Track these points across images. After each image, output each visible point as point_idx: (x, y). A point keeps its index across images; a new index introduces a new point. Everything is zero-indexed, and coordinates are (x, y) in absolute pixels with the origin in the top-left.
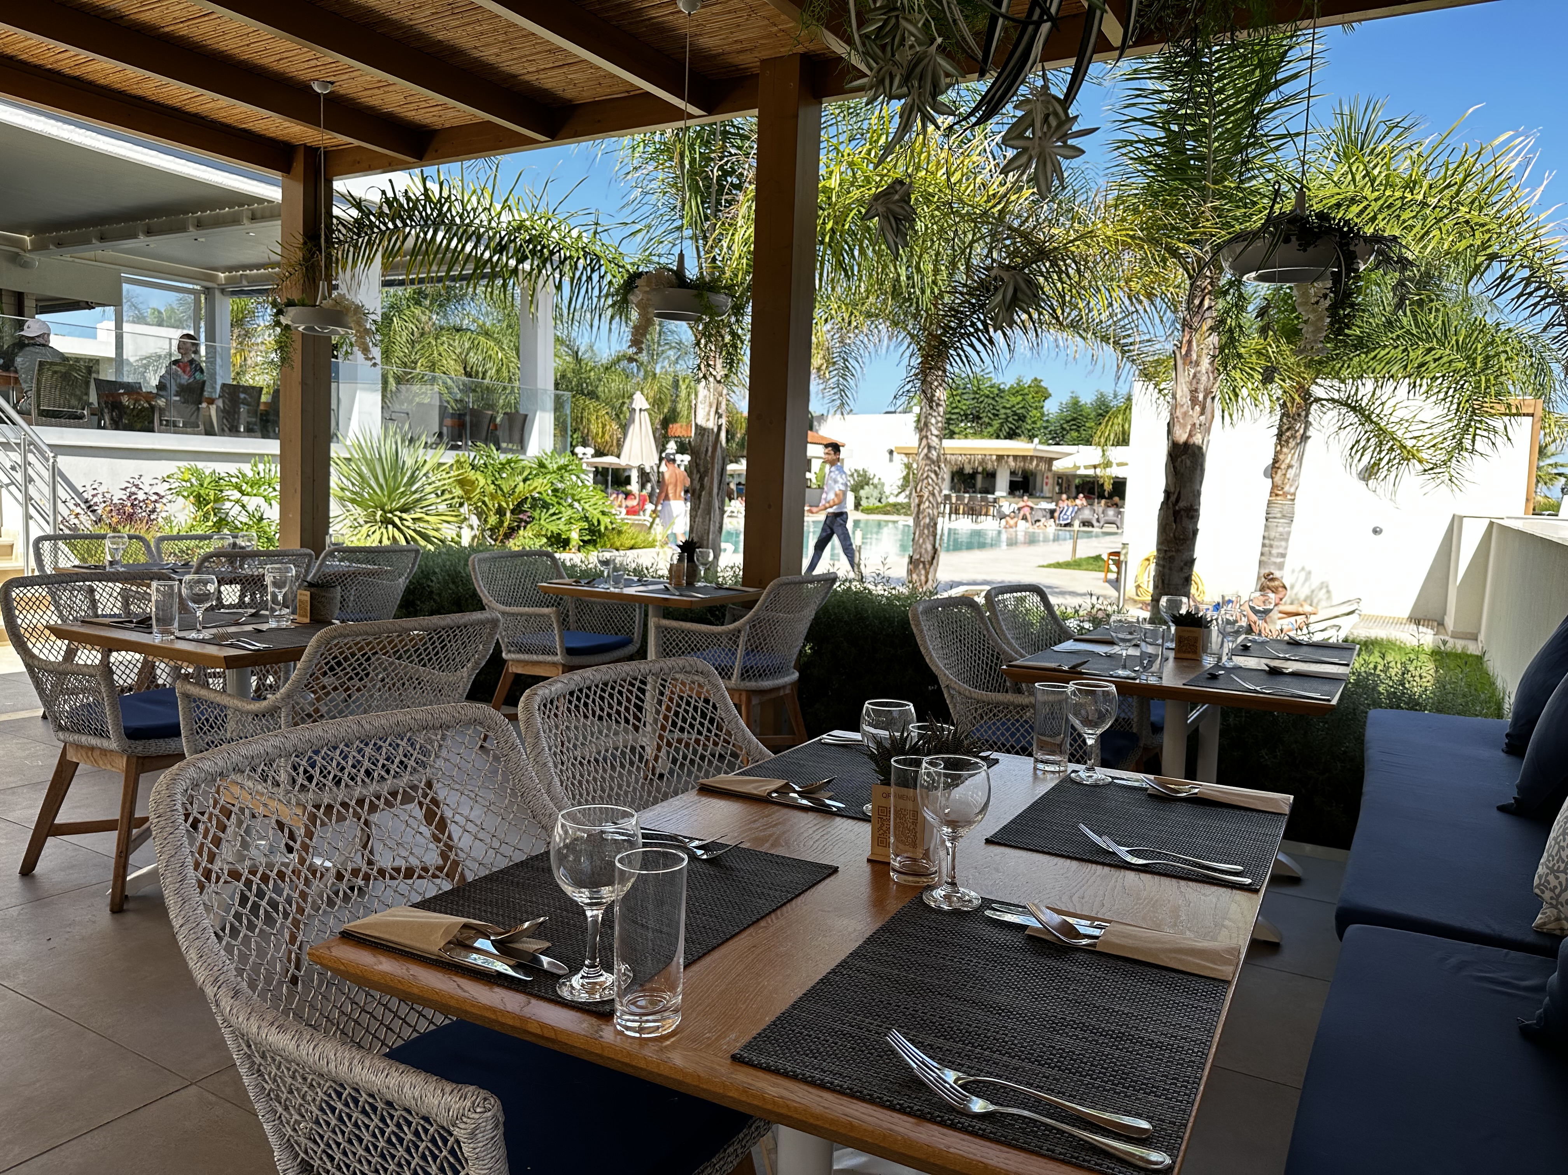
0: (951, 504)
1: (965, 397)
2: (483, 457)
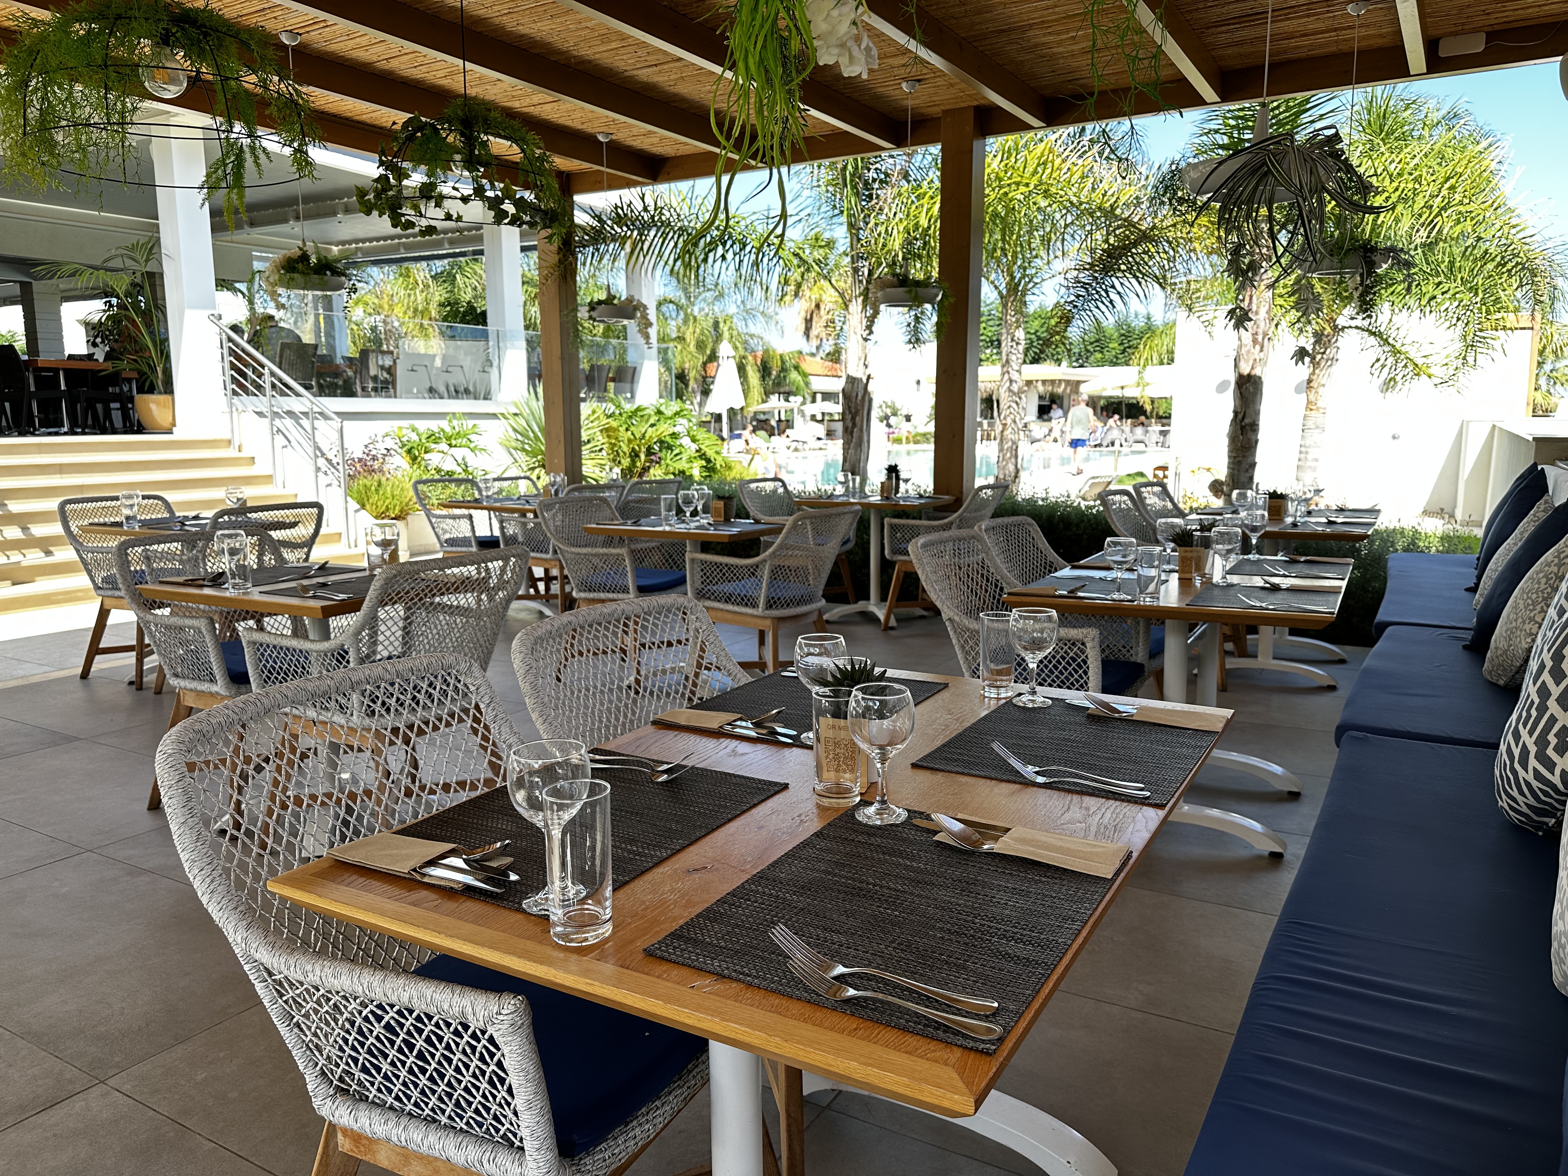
0: (983, 430)
1: (991, 323)
2: (613, 408)
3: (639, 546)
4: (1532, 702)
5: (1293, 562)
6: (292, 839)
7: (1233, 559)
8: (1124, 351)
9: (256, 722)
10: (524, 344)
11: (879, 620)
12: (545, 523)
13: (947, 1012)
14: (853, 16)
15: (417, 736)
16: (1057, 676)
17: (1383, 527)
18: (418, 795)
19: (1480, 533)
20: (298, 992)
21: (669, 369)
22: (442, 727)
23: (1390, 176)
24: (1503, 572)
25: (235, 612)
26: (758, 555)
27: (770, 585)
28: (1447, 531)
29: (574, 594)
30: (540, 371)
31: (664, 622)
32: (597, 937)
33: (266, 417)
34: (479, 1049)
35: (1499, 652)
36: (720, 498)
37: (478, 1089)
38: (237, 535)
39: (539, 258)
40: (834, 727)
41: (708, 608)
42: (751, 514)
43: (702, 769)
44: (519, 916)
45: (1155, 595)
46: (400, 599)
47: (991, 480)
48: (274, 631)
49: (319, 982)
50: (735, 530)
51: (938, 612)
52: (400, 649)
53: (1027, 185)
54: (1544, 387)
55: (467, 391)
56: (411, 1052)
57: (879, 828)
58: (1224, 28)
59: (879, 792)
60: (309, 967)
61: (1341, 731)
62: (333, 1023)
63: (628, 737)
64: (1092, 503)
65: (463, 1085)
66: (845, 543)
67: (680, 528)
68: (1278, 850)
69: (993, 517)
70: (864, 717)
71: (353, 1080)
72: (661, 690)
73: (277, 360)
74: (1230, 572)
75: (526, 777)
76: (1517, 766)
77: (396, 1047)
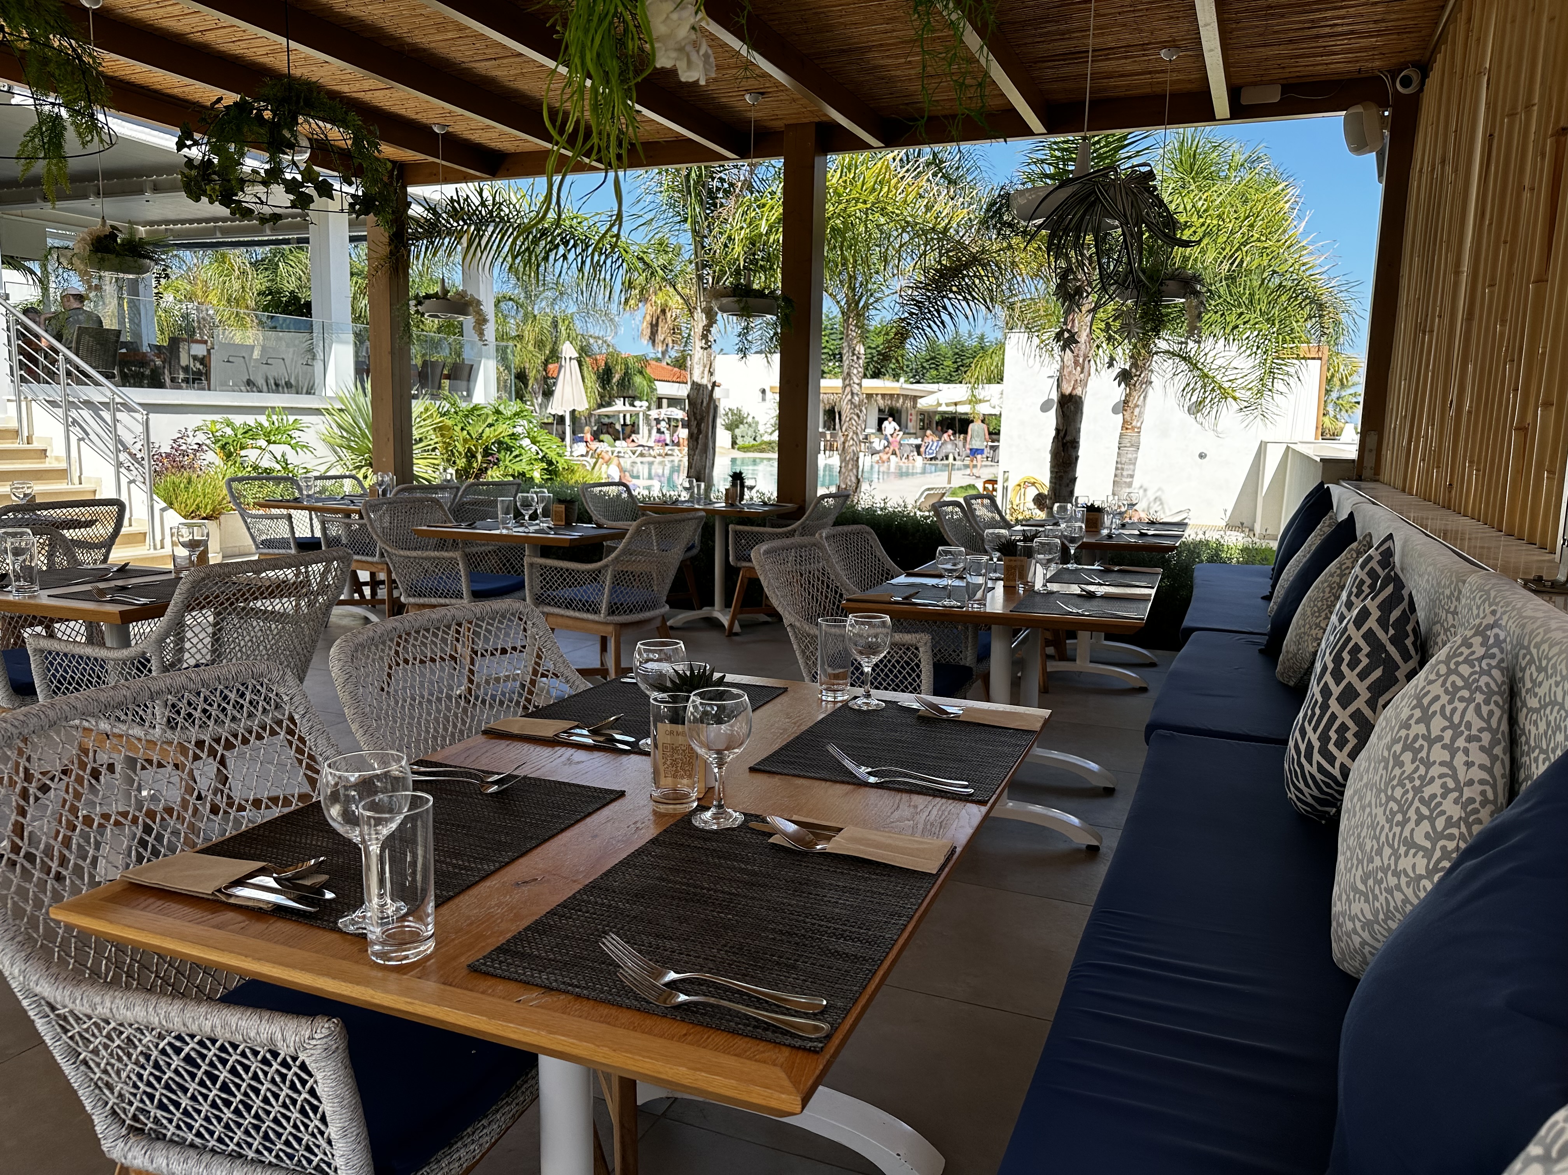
0: (826, 441)
1: (833, 337)
2: (448, 405)
3: (474, 550)
4: (1316, 701)
5: (1107, 571)
6: (80, 862)
7: (1053, 568)
8: (957, 369)
9: (39, 737)
10: (351, 337)
11: (723, 626)
12: (371, 524)
13: (777, 1013)
14: (692, 20)
15: (224, 749)
16: (892, 680)
17: (1190, 540)
18: (225, 812)
19: (1274, 545)
20: (85, 1026)
21: (508, 368)
22: (252, 740)
23: (1198, 212)
24: (1294, 581)
25: (20, 617)
26: (600, 560)
27: (613, 591)
28: (1246, 544)
29: (402, 599)
30: (368, 366)
31: (498, 628)
32: (418, 954)
33: (60, 407)
34: (289, 1077)
35: (1290, 656)
36: (560, 501)
37: (288, 1119)
38: (22, 534)
39: (369, 248)
40: (672, 733)
41: (547, 615)
42: (594, 518)
43: (535, 779)
44: (334, 936)
45: (982, 602)
46: (208, 603)
47: (833, 490)
48: (65, 637)
49: (109, 1015)
50: (576, 535)
51: (780, 619)
52: (208, 657)
53: (865, 202)
54: (1332, 413)
55: (288, 385)
56: (214, 1084)
57: (715, 832)
58: (1049, 64)
59: (716, 796)
60: (98, 999)
61: (1151, 729)
62: (125, 1058)
63: (459, 747)
64: (927, 514)
65: (271, 1116)
66: (689, 549)
67: (519, 531)
68: (1095, 843)
69: (834, 525)
70: (702, 722)
71: (148, 1118)
72: (493, 698)
73: (73, 345)
74: (1050, 581)
75: (342, 791)
76: (1303, 760)
77: (197, 1080)
